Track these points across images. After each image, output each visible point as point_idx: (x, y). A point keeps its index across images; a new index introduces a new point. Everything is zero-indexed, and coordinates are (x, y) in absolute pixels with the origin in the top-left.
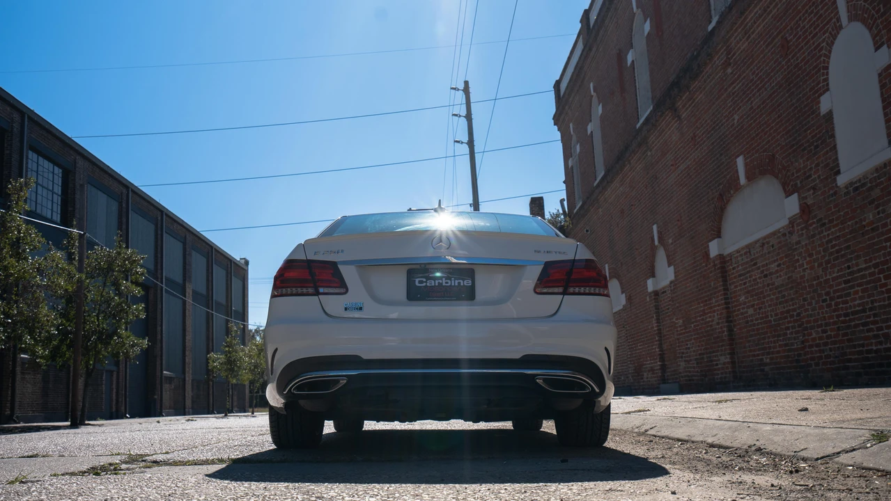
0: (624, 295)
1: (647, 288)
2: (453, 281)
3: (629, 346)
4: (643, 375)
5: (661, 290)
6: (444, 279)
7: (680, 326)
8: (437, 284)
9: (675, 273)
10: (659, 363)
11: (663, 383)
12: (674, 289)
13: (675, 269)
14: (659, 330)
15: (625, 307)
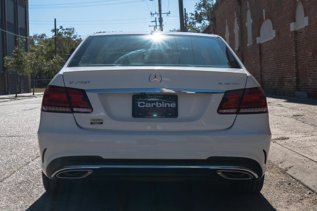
0: (274, 31)
1: (290, 29)
2: (163, 104)
3: (276, 64)
4: (284, 84)
5: (299, 30)
6: (157, 102)
7: (310, 56)
8: (152, 106)
9: (309, 21)
10: (295, 78)
11: (297, 91)
12: (307, 32)
13: (309, 19)
14: (296, 56)
15: (274, 40)
